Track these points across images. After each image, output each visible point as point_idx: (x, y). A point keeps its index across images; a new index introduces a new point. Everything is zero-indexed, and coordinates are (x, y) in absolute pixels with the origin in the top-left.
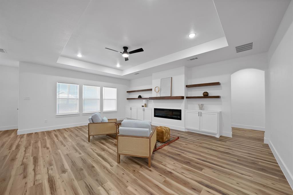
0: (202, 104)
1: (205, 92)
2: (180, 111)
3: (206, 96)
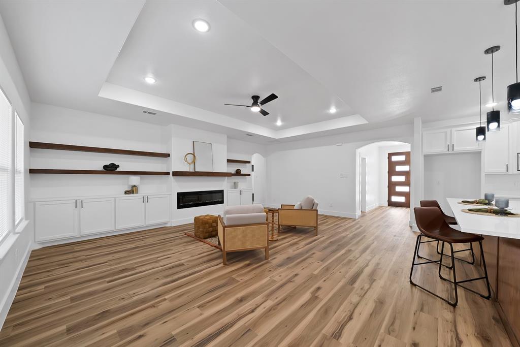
0: (235, 183)
1: (238, 170)
2: (222, 192)
3: (238, 173)
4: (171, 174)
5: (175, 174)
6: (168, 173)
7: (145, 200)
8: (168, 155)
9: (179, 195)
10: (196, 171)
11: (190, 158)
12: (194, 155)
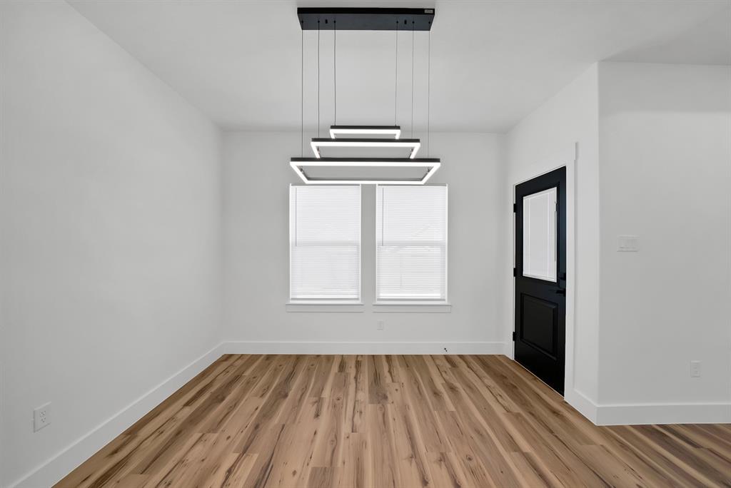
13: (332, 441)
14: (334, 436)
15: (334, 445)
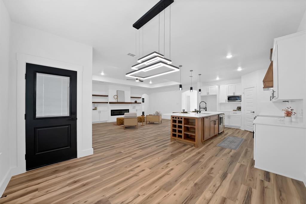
4: (109, 103)
5: (110, 103)
6: (107, 103)
7: (100, 112)
8: (108, 96)
9: (112, 111)
10: (118, 101)
11: (116, 97)
12: (117, 96)
13: (151, 197)
14: (149, 199)
15: (153, 195)
